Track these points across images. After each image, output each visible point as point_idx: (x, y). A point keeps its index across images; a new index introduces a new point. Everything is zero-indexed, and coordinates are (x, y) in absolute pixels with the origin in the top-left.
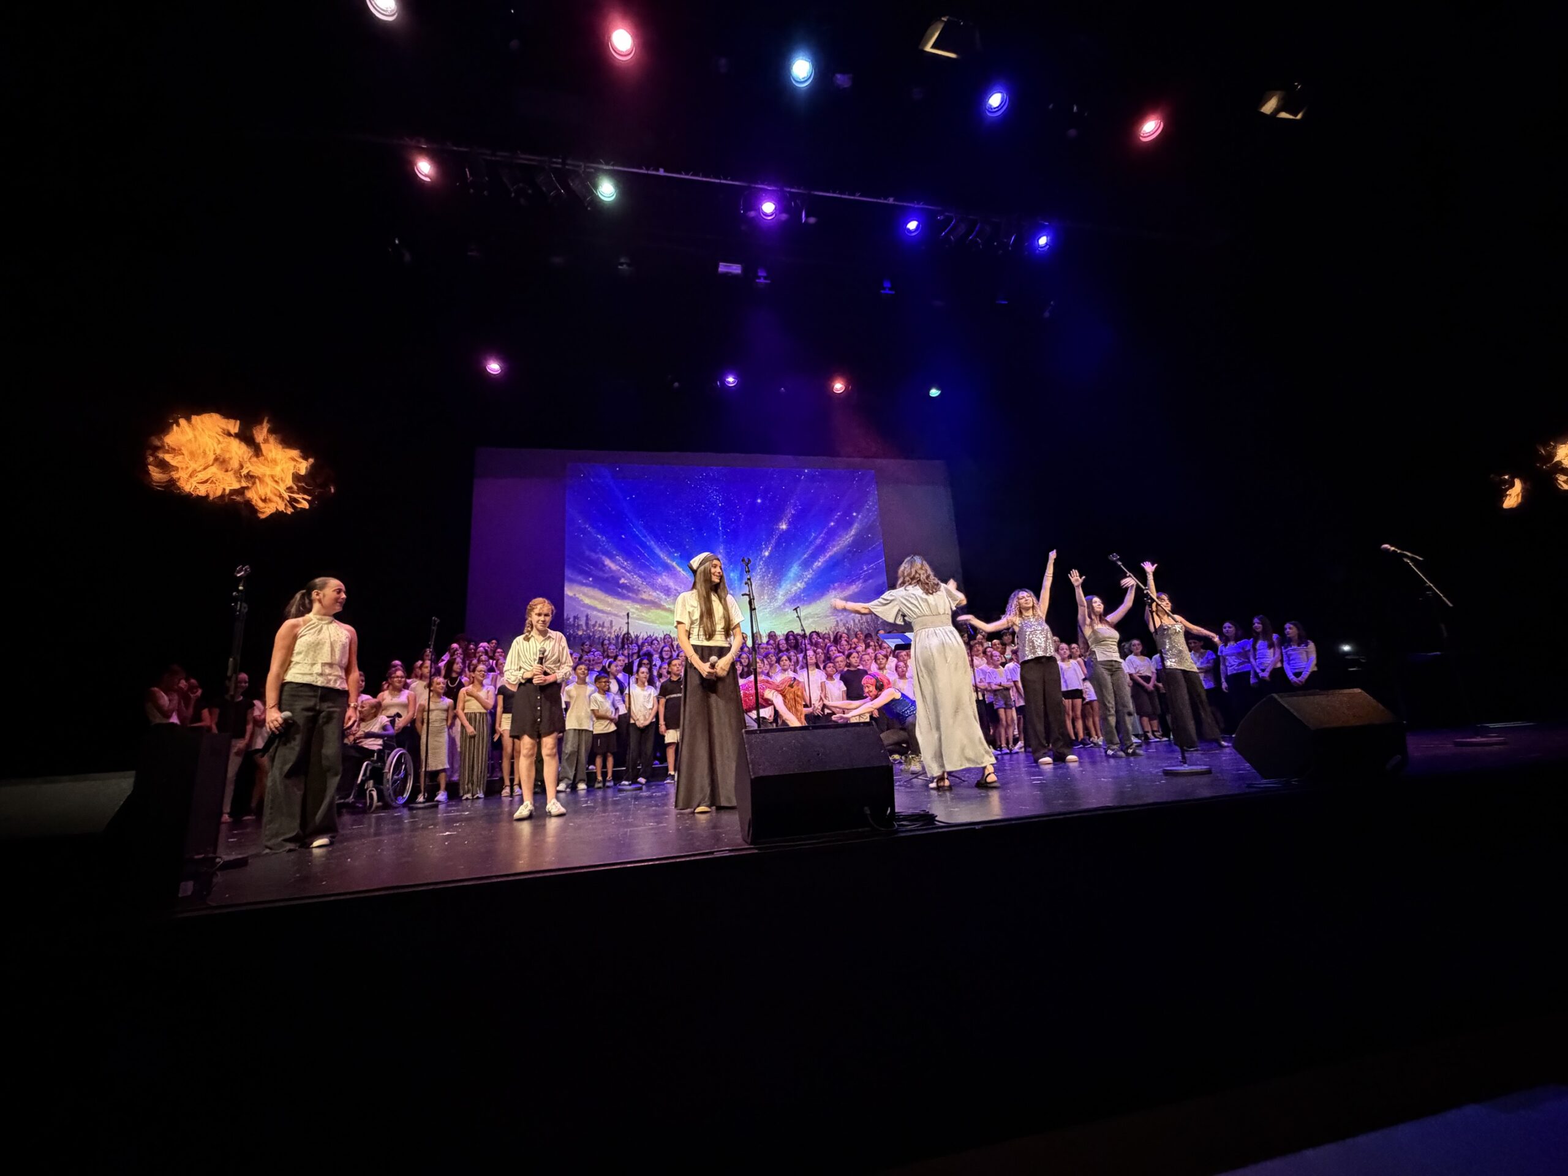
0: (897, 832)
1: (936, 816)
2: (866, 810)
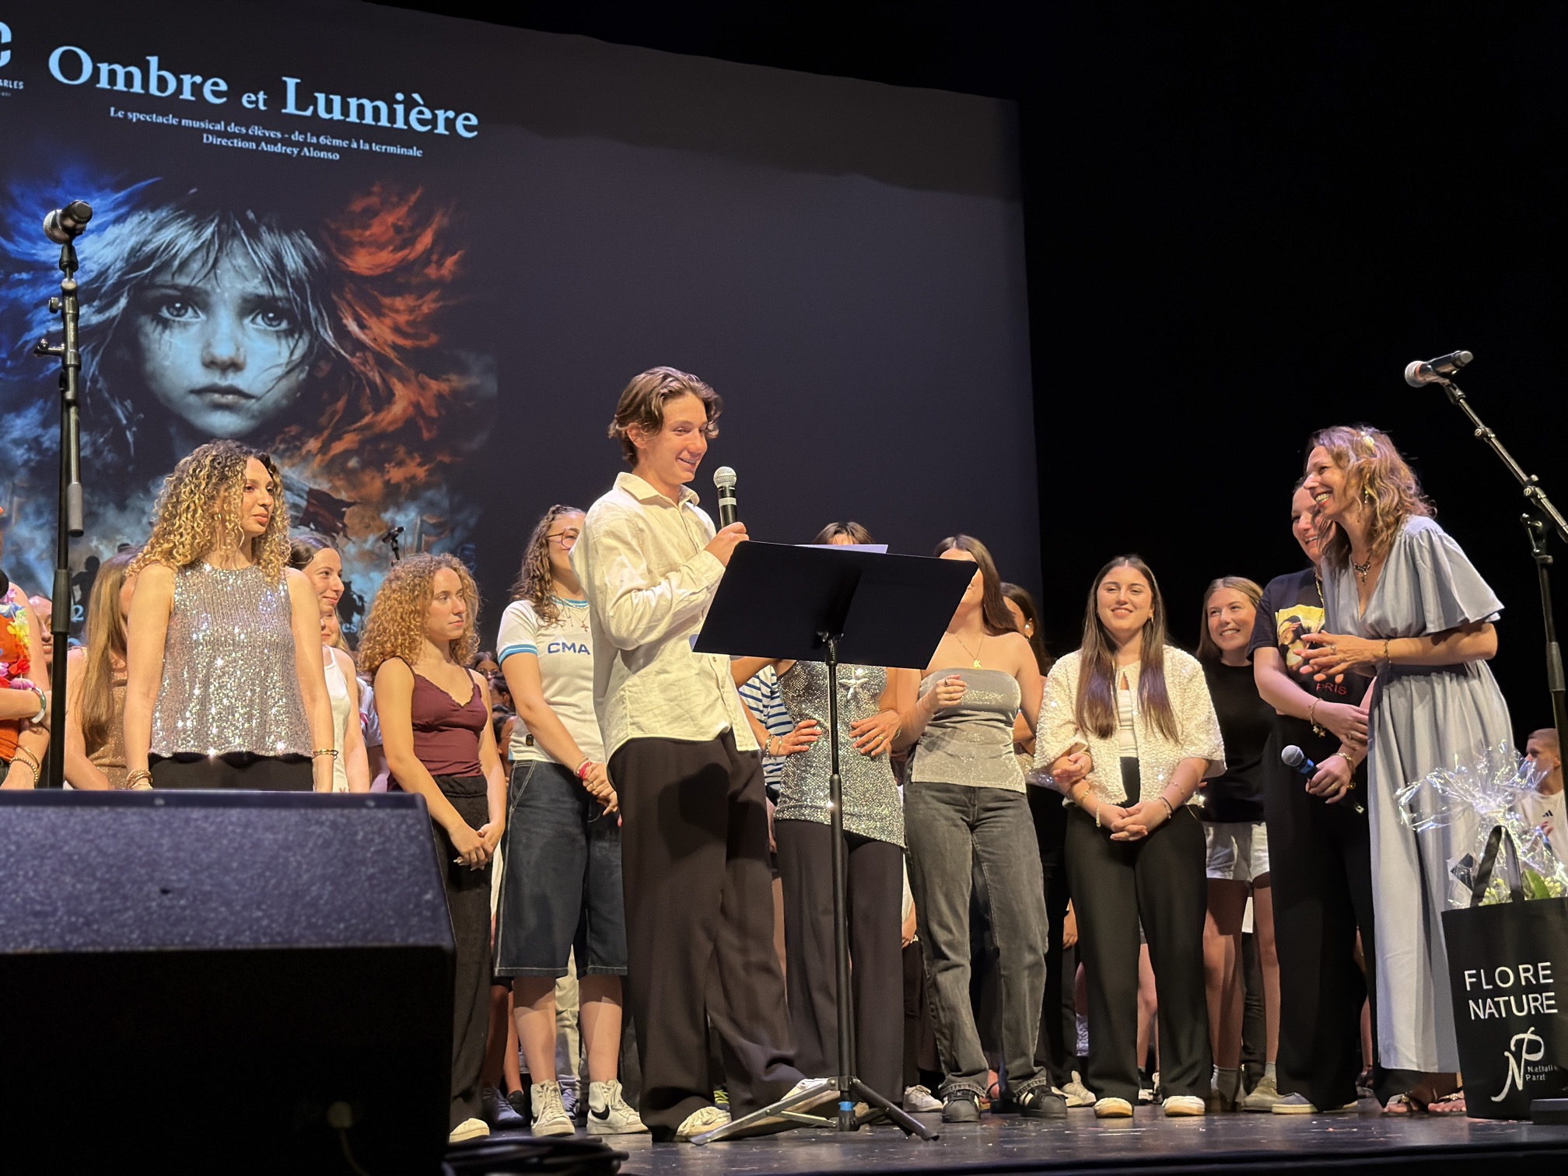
2: (341, 1116)
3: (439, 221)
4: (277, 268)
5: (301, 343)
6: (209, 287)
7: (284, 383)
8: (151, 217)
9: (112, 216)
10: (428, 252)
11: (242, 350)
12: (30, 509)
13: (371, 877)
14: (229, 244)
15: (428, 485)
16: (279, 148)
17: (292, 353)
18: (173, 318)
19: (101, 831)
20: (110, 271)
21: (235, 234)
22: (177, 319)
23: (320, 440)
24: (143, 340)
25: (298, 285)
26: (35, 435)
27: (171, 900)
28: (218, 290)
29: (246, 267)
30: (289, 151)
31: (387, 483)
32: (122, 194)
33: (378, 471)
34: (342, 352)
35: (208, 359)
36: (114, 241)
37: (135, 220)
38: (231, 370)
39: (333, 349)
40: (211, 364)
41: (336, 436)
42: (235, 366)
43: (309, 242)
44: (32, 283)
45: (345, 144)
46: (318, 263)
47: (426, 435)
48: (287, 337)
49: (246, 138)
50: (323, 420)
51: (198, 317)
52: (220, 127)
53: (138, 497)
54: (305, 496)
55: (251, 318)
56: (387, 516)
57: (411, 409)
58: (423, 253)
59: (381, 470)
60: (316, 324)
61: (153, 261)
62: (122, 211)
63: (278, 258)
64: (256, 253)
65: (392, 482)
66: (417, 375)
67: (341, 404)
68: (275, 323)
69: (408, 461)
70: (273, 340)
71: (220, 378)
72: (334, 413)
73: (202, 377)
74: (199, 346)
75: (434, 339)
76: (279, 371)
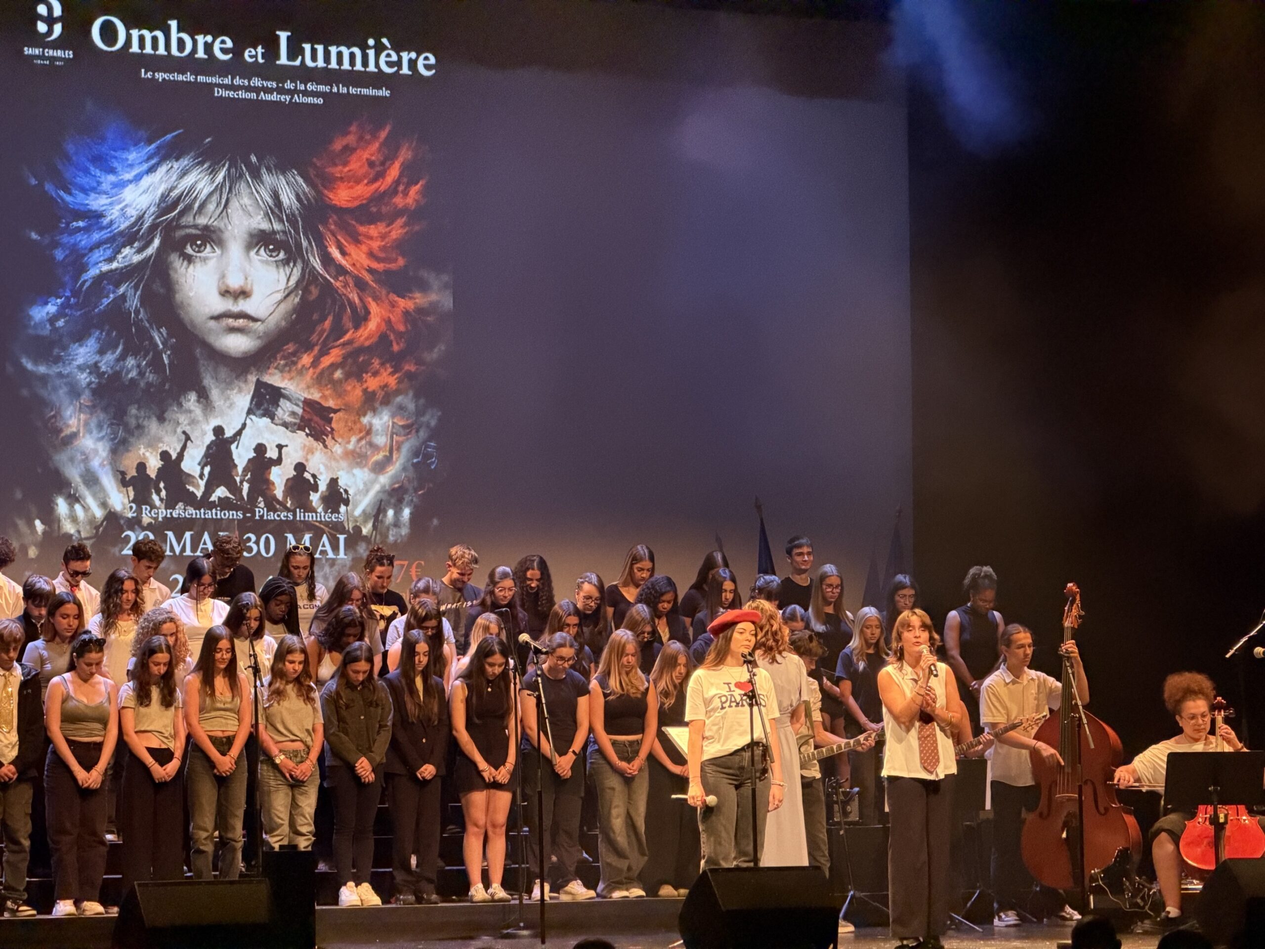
3: (405, 154)
4: (275, 205)
5: (295, 269)
6: (222, 226)
7: (283, 306)
8: (176, 165)
9: (145, 166)
10: (397, 182)
11: (249, 279)
12: (93, 424)
14: (237, 186)
15: (398, 392)
16: (274, 97)
17: (288, 280)
18: (195, 254)
20: (146, 215)
21: (241, 176)
22: (198, 255)
23: (312, 355)
24: (171, 273)
25: (292, 220)
26: (94, 361)
28: (230, 228)
29: (251, 205)
30: (283, 98)
31: (365, 391)
32: (153, 146)
33: (358, 381)
34: (328, 277)
35: (224, 288)
36: (148, 189)
37: (163, 169)
38: (241, 297)
39: (321, 275)
40: (226, 293)
41: (324, 352)
42: (243, 294)
43: (300, 180)
44: (87, 230)
45: (327, 89)
46: (308, 200)
47: (396, 348)
48: (284, 265)
49: (249, 89)
50: (314, 338)
51: (214, 252)
52: (227, 81)
53: (173, 410)
54: (301, 404)
55: (255, 250)
56: (365, 420)
57: (383, 324)
58: (392, 183)
59: (360, 379)
60: (307, 253)
61: (178, 205)
62: (153, 162)
63: (276, 196)
64: (258, 192)
65: (370, 390)
66: (388, 293)
67: (327, 324)
68: (274, 254)
69: (382, 370)
70: (272, 269)
71: (233, 305)
72: (323, 331)
73: (220, 305)
74: (216, 277)
75: (401, 262)
76: (279, 296)
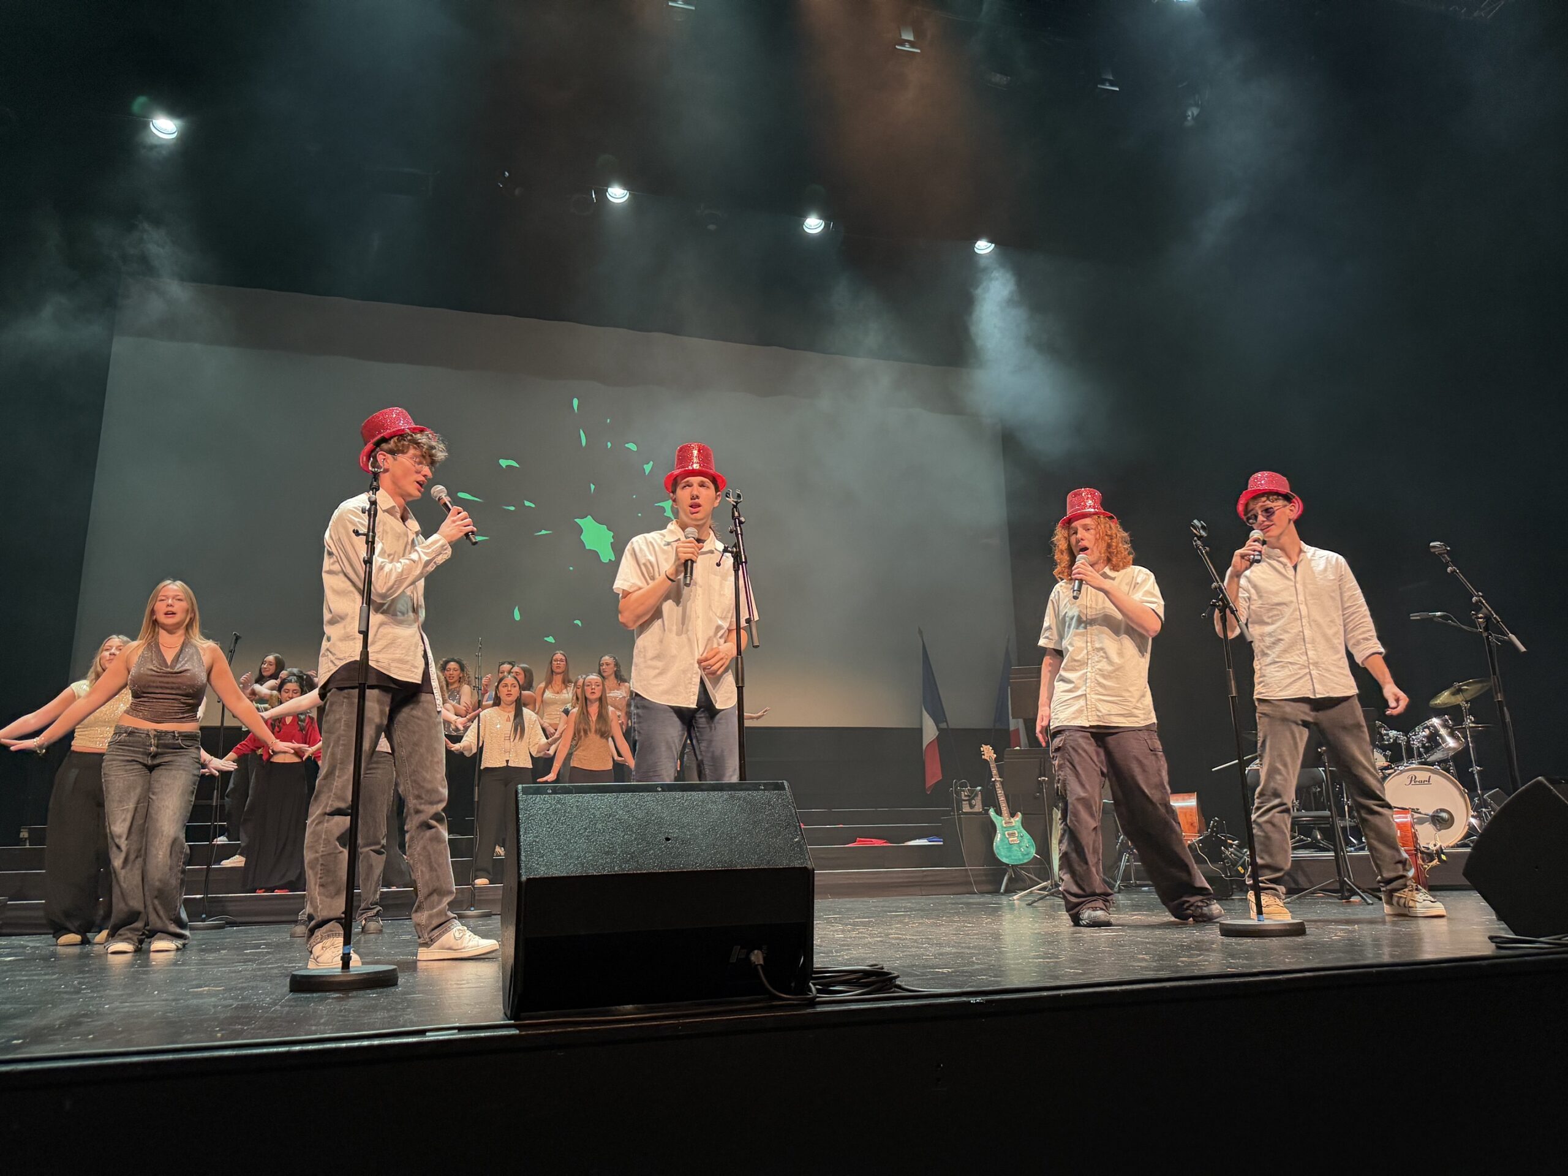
0: (813, 1003)
1: (898, 977)
2: (757, 957)
13: (766, 830)
19: (634, 806)
27: (671, 843)
